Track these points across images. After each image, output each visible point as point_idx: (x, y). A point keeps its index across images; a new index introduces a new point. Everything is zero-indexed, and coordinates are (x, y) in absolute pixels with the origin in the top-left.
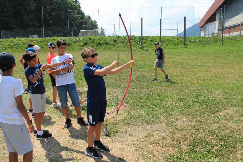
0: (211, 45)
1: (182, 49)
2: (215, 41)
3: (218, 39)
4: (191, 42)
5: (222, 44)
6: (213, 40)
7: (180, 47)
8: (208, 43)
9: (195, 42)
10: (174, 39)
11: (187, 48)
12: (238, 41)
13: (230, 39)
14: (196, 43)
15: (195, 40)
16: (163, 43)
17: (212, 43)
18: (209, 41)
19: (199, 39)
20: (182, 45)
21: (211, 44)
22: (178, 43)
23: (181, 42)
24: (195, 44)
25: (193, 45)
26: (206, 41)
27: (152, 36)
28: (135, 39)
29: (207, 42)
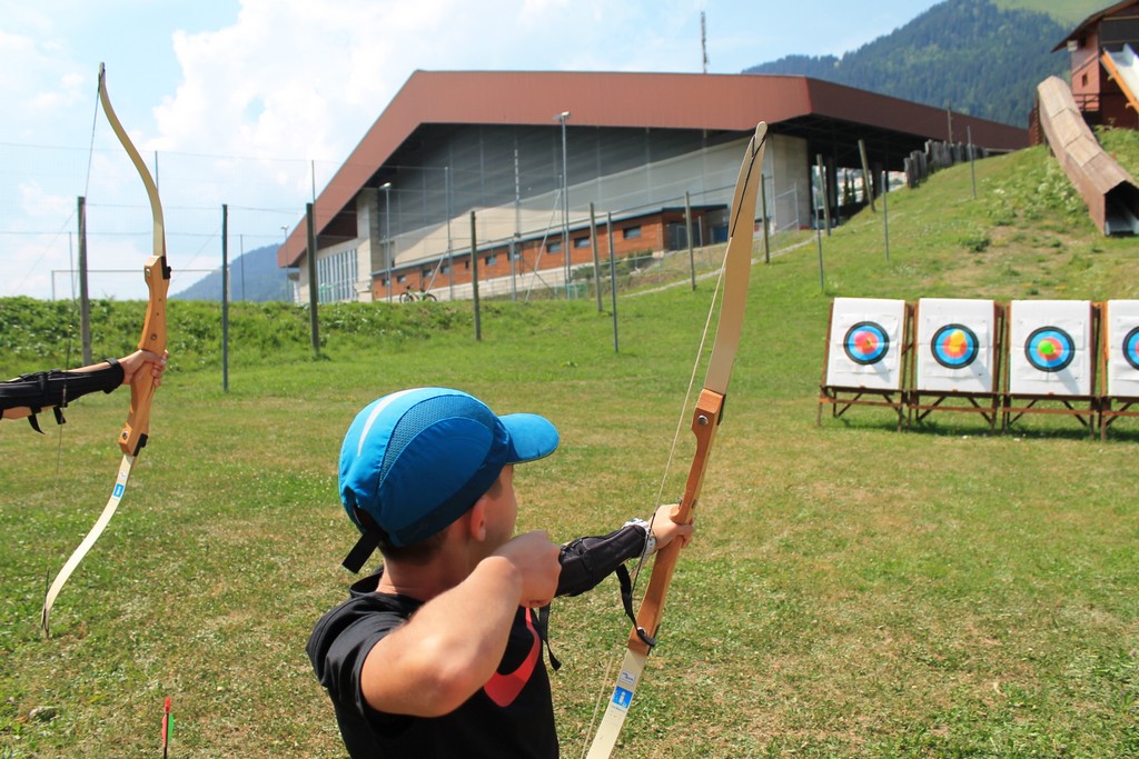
0: (431, 342)
1: (304, 366)
2: (440, 322)
3: (453, 315)
4: (335, 327)
5: (479, 337)
6: (432, 317)
7: (292, 356)
8: (414, 331)
9: (352, 329)
10: (251, 318)
11: (329, 359)
12: (533, 321)
13: (497, 312)
14: (363, 334)
15: (354, 319)
16: (199, 336)
17: (428, 331)
18: (416, 324)
19: (370, 315)
20: (297, 345)
21: (428, 337)
22: (280, 336)
23: (291, 329)
24: (355, 335)
25: (350, 345)
26: (402, 323)
27: (131, 302)
28: (37, 319)
29: (407, 328)
